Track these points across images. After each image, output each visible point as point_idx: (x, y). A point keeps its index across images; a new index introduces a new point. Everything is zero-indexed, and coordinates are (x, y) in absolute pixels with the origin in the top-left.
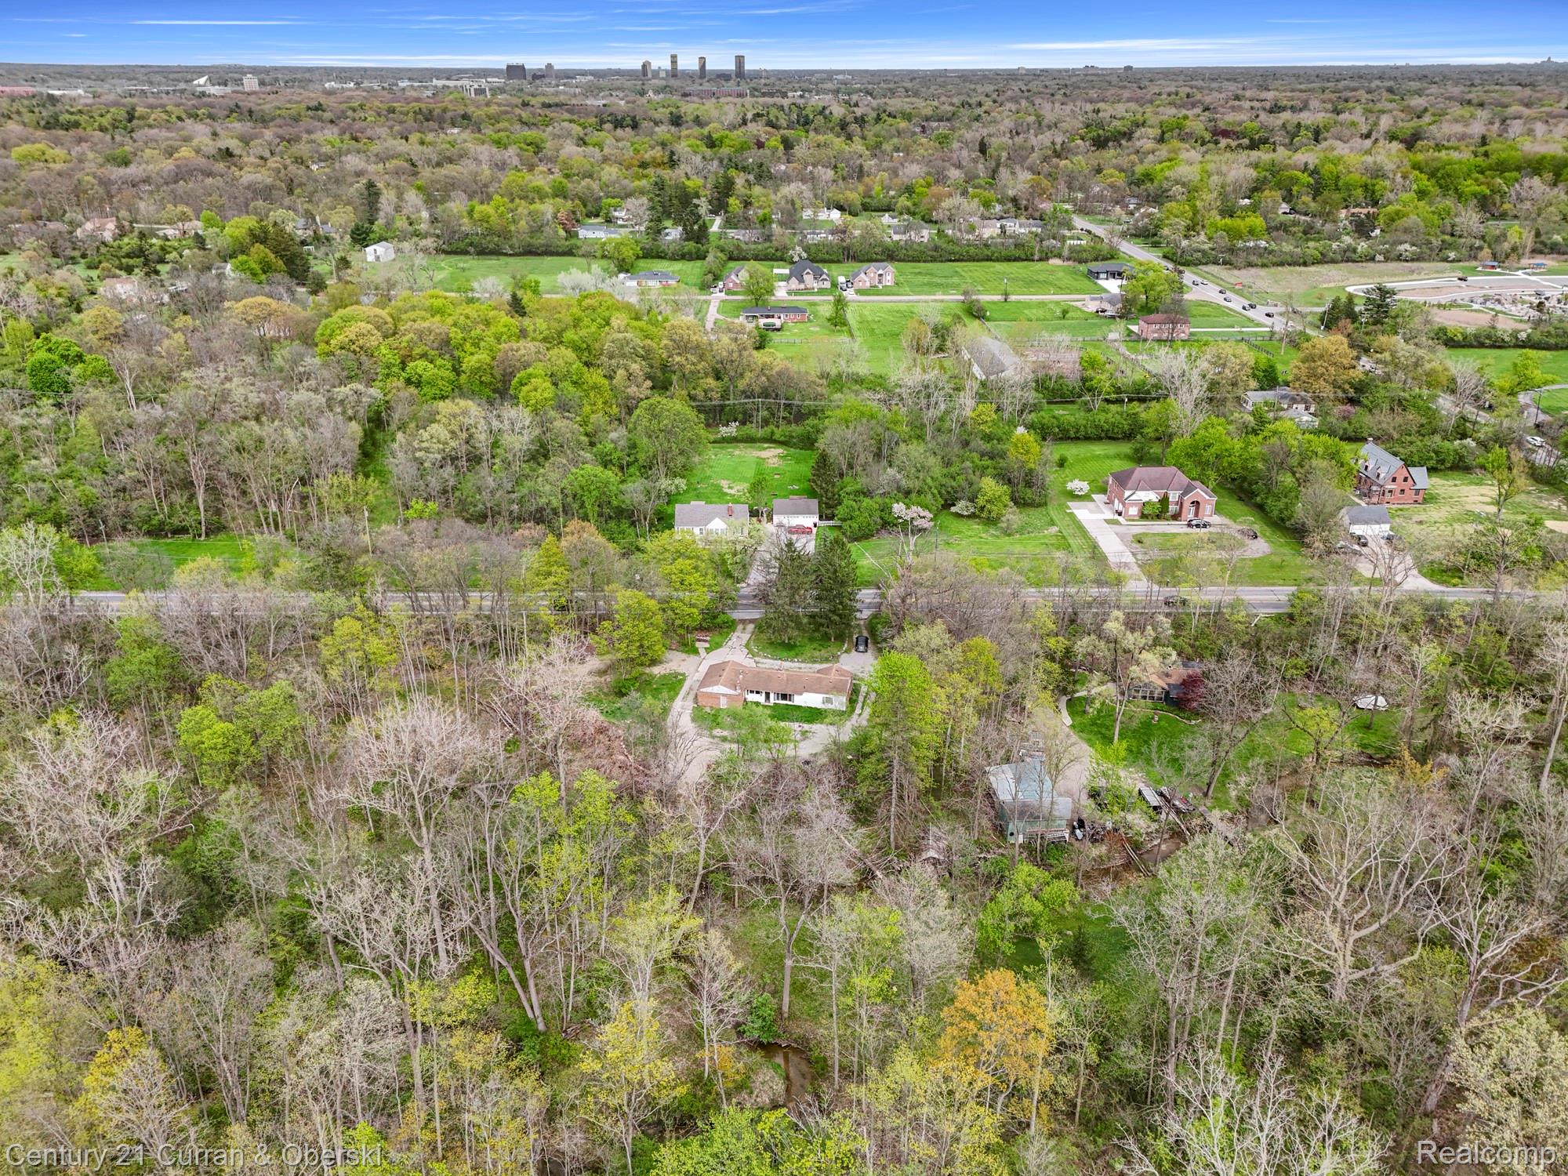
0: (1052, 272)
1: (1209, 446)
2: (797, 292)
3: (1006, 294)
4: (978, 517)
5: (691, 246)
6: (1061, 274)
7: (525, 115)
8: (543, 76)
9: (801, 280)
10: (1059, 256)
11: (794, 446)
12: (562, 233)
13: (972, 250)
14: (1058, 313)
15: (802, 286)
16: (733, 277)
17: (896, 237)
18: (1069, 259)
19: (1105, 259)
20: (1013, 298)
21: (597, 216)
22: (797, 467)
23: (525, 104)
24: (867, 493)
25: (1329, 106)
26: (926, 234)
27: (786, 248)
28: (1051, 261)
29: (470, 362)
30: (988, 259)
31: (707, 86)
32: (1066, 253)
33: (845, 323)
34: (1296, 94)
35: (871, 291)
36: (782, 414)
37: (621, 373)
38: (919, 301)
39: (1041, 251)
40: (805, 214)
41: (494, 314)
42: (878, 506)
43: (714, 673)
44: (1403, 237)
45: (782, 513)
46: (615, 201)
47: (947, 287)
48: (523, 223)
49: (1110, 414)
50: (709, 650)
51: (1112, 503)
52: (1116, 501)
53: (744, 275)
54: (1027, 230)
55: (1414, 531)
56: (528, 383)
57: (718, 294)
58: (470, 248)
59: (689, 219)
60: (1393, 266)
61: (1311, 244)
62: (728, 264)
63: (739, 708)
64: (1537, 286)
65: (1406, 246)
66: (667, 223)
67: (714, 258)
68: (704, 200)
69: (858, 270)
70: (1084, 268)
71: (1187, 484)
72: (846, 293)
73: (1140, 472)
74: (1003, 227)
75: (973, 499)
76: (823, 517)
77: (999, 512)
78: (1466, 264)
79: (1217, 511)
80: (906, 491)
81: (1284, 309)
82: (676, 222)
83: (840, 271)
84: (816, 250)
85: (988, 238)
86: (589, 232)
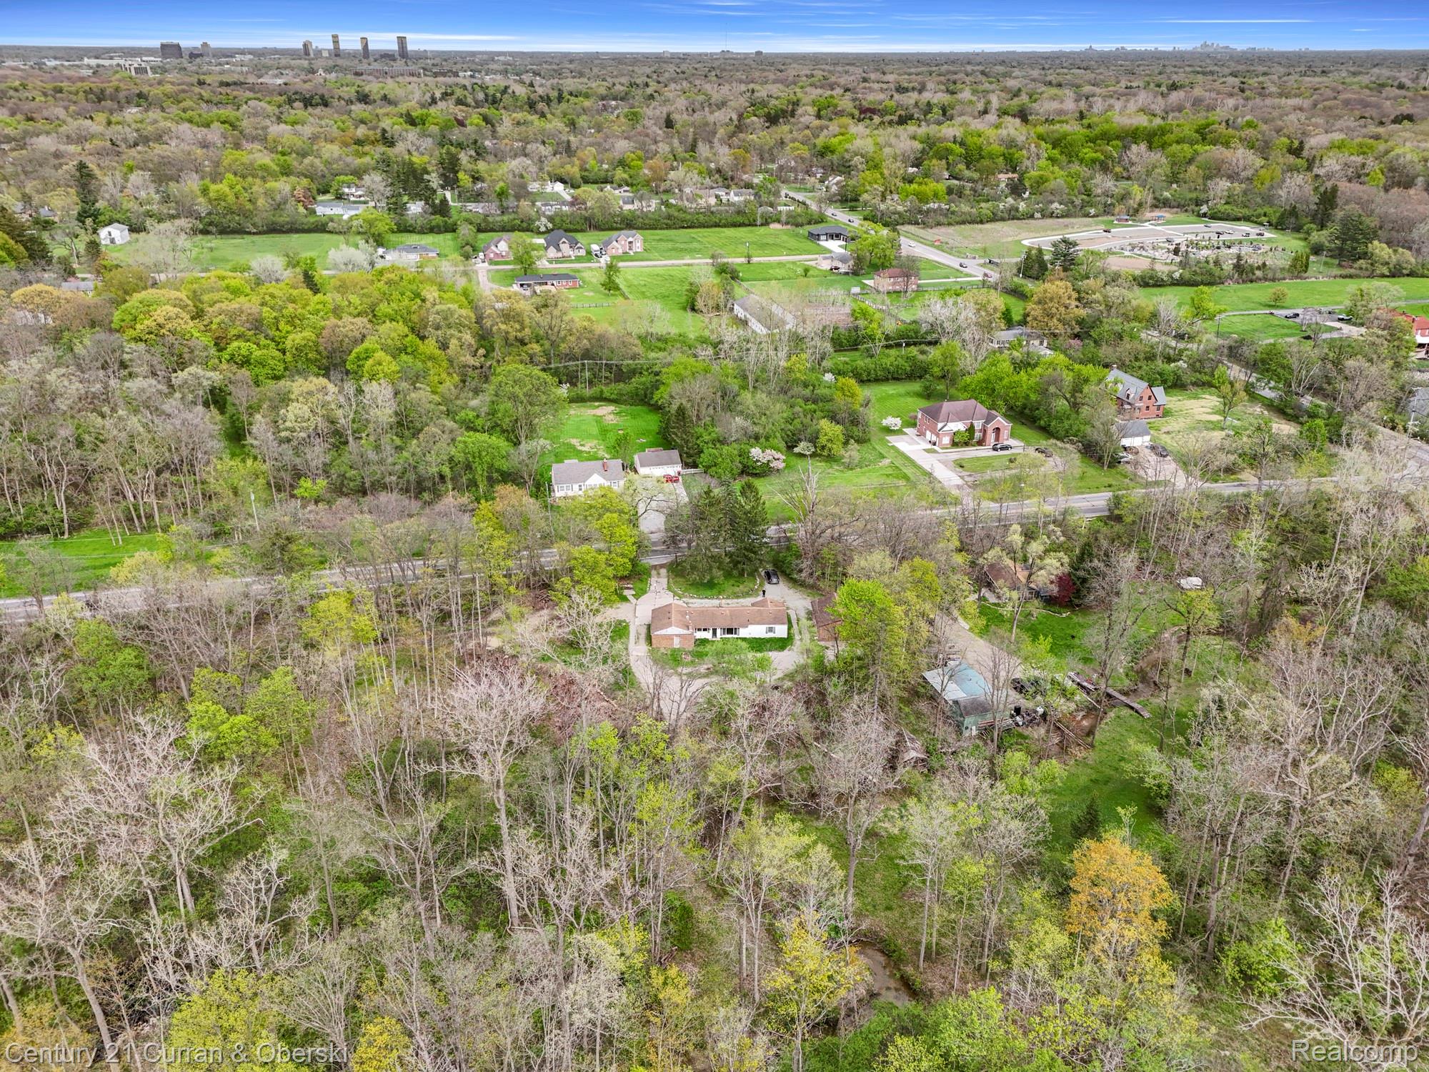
0: (776, 236)
1: (1001, 379)
2: (557, 261)
3: (749, 257)
4: (820, 455)
5: (438, 219)
6: (785, 238)
7: (206, 93)
8: (201, 55)
9: (559, 250)
10: (779, 221)
11: (624, 402)
12: (301, 210)
13: (701, 218)
14: (800, 271)
15: (560, 255)
16: (493, 248)
17: (627, 207)
18: (787, 223)
19: (816, 222)
20: (755, 260)
21: (325, 192)
22: (634, 422)
23: (201, 83)
24: (723, 442)
25: (943, 87)
26: (653, 204)
27: (530, 220)
28: (772, 226)
29: (296, 338)
30: (717, 225)
31: (376, 66)
32: (784, 218)
33: (617, 288)
34: (914, 77)
35: (625, 257)
36: (604, 374)
37: (453, 343)
38: (673, 265)
39: (762, 217)
40: (534, 187)
41: (295, 292)
42: (736, 452)
43: (661, 615)
44: (1052, 198)
45: (642, 465)
46: (342, 178)
47: (691, 252)
48: (261, 202)
49: (893, 358)
50: (637, 596)
51: (924, 435)
52: (928, 433)
53: (503, 246)
54: (742, 199)
55: (1166, 440)
56: (367, 358)
57: (482, 265)
58: (211, 228)
59: (426, 194)
60: (1049, 221)
61: (983, 205)
62: (482, 236)
63: (690, 646)
64: (1165, 234)
65: (1056, 205)
66: (405, 198)
67: (465, 230)
68: (434, 175)
69: (606, 238)
70: (804, 231)
71: (989, 414)
72: (602, 260)
73: (947, 406)
74: (717, 197)
75: (813, 440)
76: (686, 465)
77: (837, 449)
78: (1105, 218)
79: (1012, 435)
80: (757, 438)
81: (982, 261)
82: (415, 197)
83: (591, 241)
84: (557, 220)
85: (709, 206)
86: (326, 209)
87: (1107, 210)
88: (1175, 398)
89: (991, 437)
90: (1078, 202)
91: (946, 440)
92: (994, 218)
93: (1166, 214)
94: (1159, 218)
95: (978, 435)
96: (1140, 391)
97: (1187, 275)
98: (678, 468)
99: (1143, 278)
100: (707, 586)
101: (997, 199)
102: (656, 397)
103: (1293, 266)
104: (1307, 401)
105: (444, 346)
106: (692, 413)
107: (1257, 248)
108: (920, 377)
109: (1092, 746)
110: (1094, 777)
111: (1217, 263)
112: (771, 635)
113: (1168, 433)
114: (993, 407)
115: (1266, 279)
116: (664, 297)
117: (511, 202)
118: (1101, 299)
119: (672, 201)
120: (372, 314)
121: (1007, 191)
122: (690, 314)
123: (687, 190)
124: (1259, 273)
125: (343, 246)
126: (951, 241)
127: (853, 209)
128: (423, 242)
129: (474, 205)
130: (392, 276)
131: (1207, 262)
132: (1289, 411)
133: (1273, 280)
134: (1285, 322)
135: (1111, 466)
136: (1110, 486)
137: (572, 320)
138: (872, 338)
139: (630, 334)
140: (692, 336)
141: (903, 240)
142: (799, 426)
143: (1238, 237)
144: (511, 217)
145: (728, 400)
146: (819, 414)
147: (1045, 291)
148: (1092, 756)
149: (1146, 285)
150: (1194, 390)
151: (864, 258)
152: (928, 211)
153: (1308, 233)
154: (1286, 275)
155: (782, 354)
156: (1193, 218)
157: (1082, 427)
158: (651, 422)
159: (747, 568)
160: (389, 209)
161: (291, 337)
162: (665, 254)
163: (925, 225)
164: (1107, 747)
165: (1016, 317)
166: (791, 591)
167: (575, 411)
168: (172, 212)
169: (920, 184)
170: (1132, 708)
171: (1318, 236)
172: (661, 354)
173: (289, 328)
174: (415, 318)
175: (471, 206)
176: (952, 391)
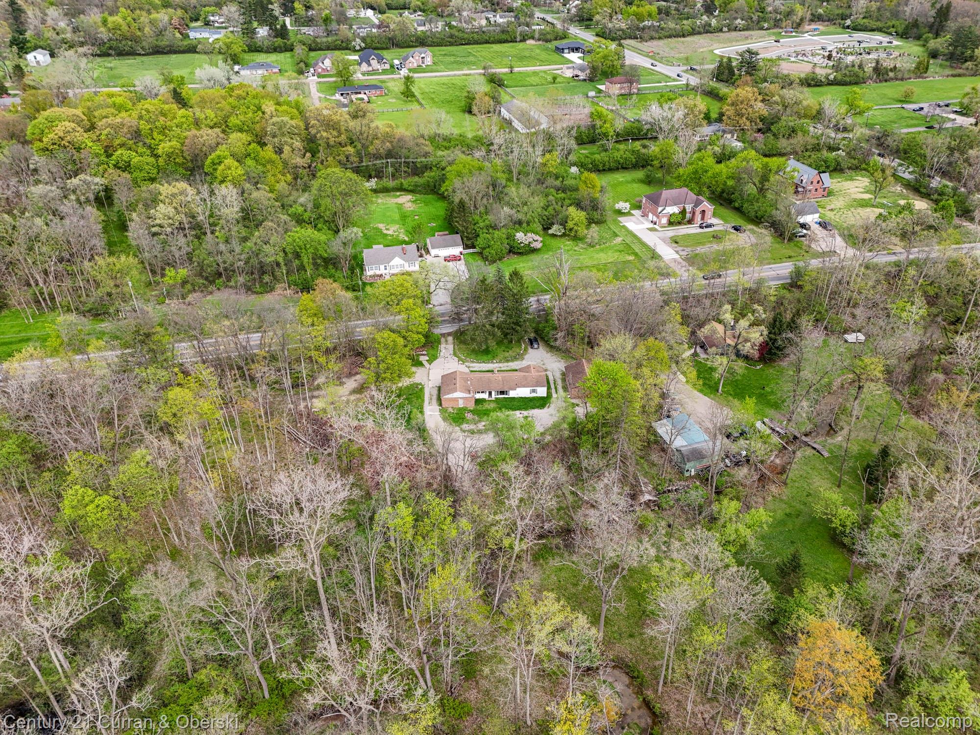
0: (531, 50)
1: (706, 171)
2: (368, 74)
3: (511, 67)
4: (569, 235)
5: (279, 41)
6: (538, 51)
9: (369, 65)
10: (533, 38)
11: (420, 193)
12: (178, 35)
13: (476, 36)
14: (550, 78)
15: (370, 69)
16: (321, 64)
17: (420, 29)
18: (539, 40)
19: (561, 38)
20: (516, 70)
21: (197, 20)
22: (426, 209)
24: (495, 227)
26: (439, 26)
27: (348, 41)
28: (528, 42)
29: (164, 147)
30: (487, 42)
32: (537, 36)
33: (413, 96)
35: (418, 69)
36: (403, 169)
37: (286, 149)
38: (455, 75)
39: (521, 35)
40: (351, 13)
41: (166, 107)
42: (504, 236)
43: (448, 382)
44: (736, 15)
45: (433, 248)
46: (207, 9)
47: (468, 64)
48: (147, 30)
49: (622, 151)
50: (430, 362)
51: (647, 216)
52: (650, 215)
53: (328, 63)
54: (505, 20)
55: (830, 215)
56: (220, 163)
57: (313, 78)
58: (110, 51)
59: (270, 20)
60: (734, 34)
61: (685, 22)
62: (312, 54)
63: (471, 406)
64: (820, 43)
65: (739, 21)
66: (255, 24)
67: (299, 50)
68: (276, 5)
69: (405, 54)
70: (552, 45)
71: (697, 200)
72: (402, 72)
73: (666, 194)
74: (487, 19)
75: (564, 223)
76: (466, 247)
77: (582, 231)
78: (775, 30)
79: (714, 215)
80: (520, 223)
81: (685, 68)
82: (262, 23)
83: (393, 56)
84: (369, 41)
85: (481, 27)
86: (197, 34)
87: (777, 24)
88: (835, 180)
89: (698, 217)
90: (755, 18)
91: (664, 221)
92: (693, 32)
93: (820, 27)
94: (815, 30)
95: (688, 216)
96: (811, 177)
97: (839, 77)
98: (460, 249)
99: (806, 79)
100: (484, 353)
101: (694, 17)
102: (443, 189)
103: (917, 68)
104: (936, 182)
105: (279, 151)
106: (470, 204)
107: (889, 54)
108: (643, 167)
109: (785, 484)
110: (788, 511)
111: (860, 66)
112: (534, 395)
113: (832, 210)
114: (699, 193)
115: (897, 79)
116: (450, 102)
117: (334, 26)
118: (779, 100)
119: (454, 23)
120: (224, 126)
121: (702, 10)
122: (467, 115)
123: (465, 14)
124: (891, 74)
125: (206, 66)
126: (661, 52)
127: (588, 27)
128: (269, 60)
129: (306, 28)
130: (240, 92)
131: (853, 66)
132: (922, 190)
133: (902, 79)
134: (913, 114)
135: (790, 240)
136: (790, 257)
137: (377, 127)
138: (605, 135)
139: (423, 136)
140: (470, 135)
141: (627, 53)
142: (552, 212)
143: (873, 44)
144: (334, 38)
145: (497, 193)
146: (567, 202)
147: (737, 95)
148: (786, 492)
149: (809, 85)
150: (849, 173)
151: (598, 67)
152: (643, 29)
153: (926, 41)
154: (912, 75)
155: (539, 150)
156: (840, 30)
157: (769, 209)
158: (439, 209)
159: (515, 338)
160: (243, 33)
161: (162, 145)
162: (449, 66)
163: (642, 39)
164: (796, 484)
165: (714, 115)
166: (549, 354)
167: (383, 201)
168: (82, 39)
169: (638, 6)
170: (815, 449)
171: (933, 44)
172: (445, 153)
173: (162, 138)
174: (257, 127)
175: (304, 29)
176: (668, 178)
